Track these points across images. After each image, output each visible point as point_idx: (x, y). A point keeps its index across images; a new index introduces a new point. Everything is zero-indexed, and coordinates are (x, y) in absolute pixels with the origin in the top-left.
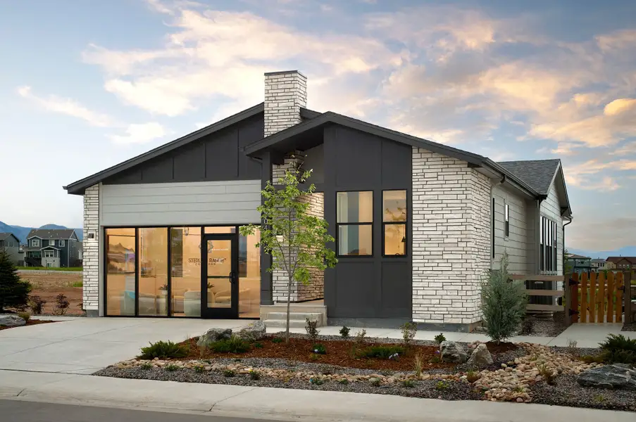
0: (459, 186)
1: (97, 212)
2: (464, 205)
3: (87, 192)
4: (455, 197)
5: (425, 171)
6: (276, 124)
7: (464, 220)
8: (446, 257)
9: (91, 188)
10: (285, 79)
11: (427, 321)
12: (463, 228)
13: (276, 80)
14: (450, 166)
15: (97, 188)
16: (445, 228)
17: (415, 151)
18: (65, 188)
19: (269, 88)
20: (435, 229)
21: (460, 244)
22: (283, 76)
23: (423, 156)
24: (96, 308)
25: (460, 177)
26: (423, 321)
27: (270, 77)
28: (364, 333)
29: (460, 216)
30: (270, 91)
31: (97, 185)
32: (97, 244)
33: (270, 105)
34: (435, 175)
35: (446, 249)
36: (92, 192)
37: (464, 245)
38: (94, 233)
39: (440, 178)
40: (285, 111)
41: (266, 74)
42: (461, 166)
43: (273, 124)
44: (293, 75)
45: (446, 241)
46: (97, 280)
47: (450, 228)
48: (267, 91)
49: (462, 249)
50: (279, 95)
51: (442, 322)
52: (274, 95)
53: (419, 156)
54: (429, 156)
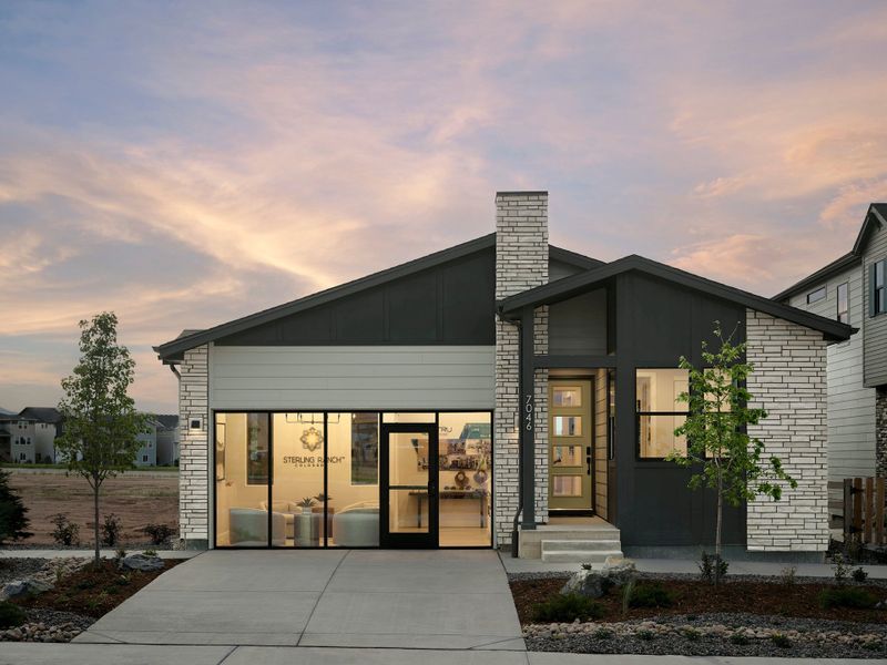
0: (811, 364)
1: (205, 388)
2: (819, 391)
3: (187, 357)
4: (806, 380)
5: (764, 343)
6: (514, 266)
7: (819, 412)
8: (793, 461)
9: (196, 351)
10: (528, 203)
11: (768, 549)
12: (817, 422)
13: (515, 204)
14: (799, 338)
15: (205, 351)
16: (792, 422)
17: (750, 314)
18: (155, 349)
19: (505, 214)
20: (778, 422)
21: (813, 444)
22: (525, 198)
23: (762, 322)
24: (204, 536)
25: (813, 353)
26: (762, 549)
27: (506, 198)
28: (793, 572)
29: (813, 405)
30: (505, 219)
31: (206, 346)
32: (205, 438)
33: (507, 239)
34: (779, 349)
35: (794, 450)
36: (197, 358)
37: (818, 444)
38: (200, 419)
39: (786, 353)
40: (529, 249)
41: (499, 194)
42: (815, 338)
43: (509, 266)
44: (541, 197)
45: (794, 439)
46: (206, 492)
47: (799, 422)
48: (501, 219)
49: (815, 450)
50: (519, 224)
51: (788, 549)
52: (511, 224)
53: (755, 322)
54: (770, 322)
